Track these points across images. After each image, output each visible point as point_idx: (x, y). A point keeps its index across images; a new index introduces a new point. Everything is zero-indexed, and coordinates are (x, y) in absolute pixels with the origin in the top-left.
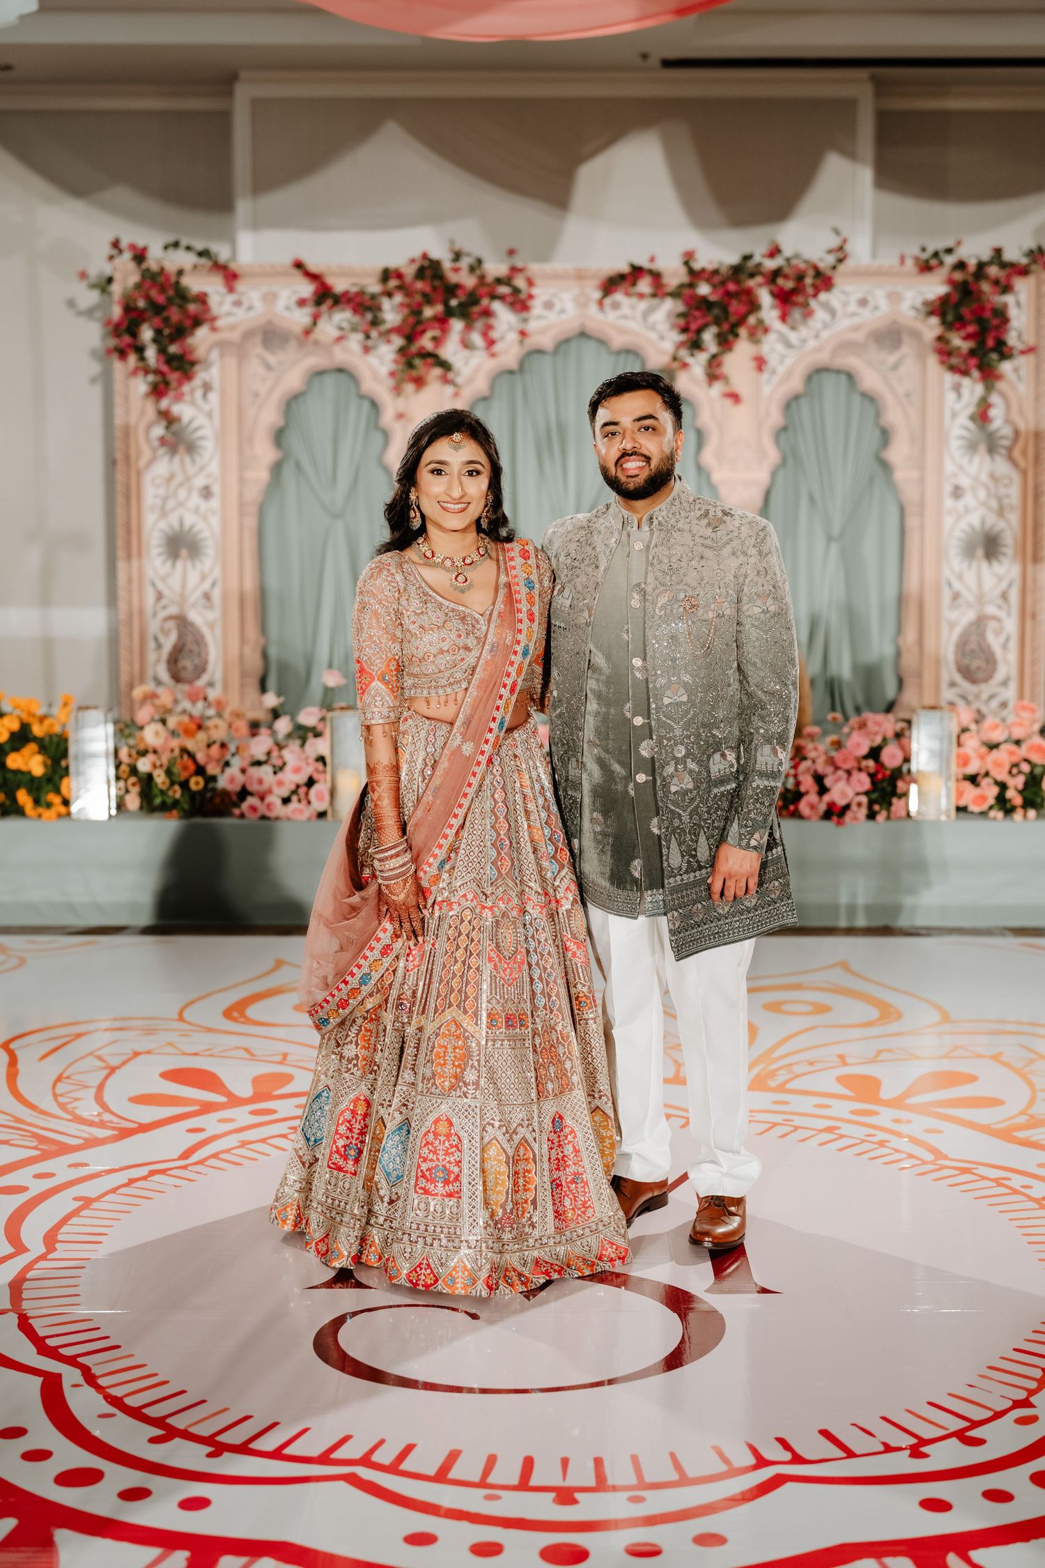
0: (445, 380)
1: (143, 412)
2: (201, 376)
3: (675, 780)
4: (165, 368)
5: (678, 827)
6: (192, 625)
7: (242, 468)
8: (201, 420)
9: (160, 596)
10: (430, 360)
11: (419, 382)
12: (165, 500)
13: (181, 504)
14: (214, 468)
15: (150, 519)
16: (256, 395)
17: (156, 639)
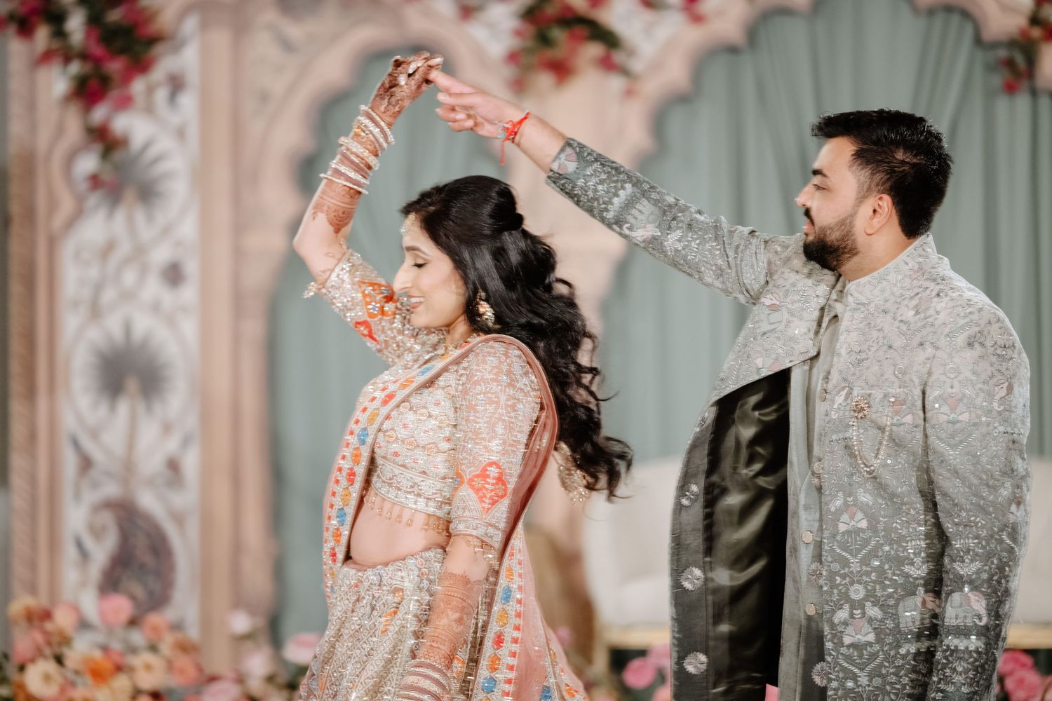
0: (607, 64)
1: (60, 130)
2: (165, 65)
3: (850, 630)
4: (97, 50)
5: (852, 690)
6: (148, 518)
7: (240, 227)
8: (165, 143)
9: (86, 463)
10: (581, 30)
11: (561, 70)
12: (98, 288)
13: (128, 296)
14: (188, 229)
15: (71, 322)
16: (264, 97)
17: (79, 545)
